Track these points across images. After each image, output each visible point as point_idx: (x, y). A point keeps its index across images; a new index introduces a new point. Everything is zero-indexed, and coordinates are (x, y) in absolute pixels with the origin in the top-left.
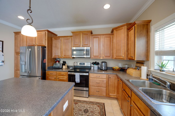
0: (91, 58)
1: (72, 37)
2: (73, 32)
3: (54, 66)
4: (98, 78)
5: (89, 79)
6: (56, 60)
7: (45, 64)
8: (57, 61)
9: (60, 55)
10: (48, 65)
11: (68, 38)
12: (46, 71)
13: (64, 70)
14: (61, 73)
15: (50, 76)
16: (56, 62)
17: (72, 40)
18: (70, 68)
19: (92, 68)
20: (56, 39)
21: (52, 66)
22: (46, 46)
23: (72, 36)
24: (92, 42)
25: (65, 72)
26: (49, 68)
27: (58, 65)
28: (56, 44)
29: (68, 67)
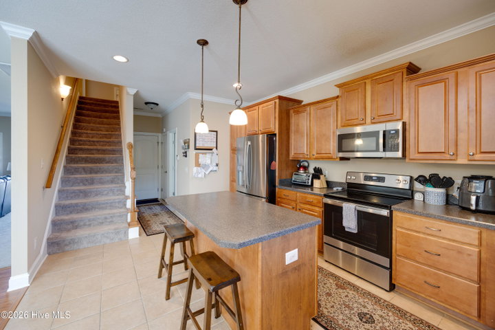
0: (407, 160)
1: (339, 100)
2: (339, 86)
3: (293, 179)
4: (432, 235)
5: (394, 232)
6: (298, 165)
7: (274, 171)
8: (301, 167)
9: (307, 151)
10: (280, 176)
11: (327, 104)
12: (277, 189)
13: (316, 191)
14: (306, 198)
15: (284, 201)
16: (299, 169)
17: (339, 108)
18: (335, 189)
19: (418, 197)
20: (297, 112)
21: (288, 177)
22: (277, 132)
23: (338, 97)
24: (412, 100)
25: (317, 197)
26: (282, 183)
27: (303, 176)
28: (298, 125)
29: (329, 184)
